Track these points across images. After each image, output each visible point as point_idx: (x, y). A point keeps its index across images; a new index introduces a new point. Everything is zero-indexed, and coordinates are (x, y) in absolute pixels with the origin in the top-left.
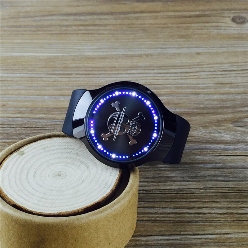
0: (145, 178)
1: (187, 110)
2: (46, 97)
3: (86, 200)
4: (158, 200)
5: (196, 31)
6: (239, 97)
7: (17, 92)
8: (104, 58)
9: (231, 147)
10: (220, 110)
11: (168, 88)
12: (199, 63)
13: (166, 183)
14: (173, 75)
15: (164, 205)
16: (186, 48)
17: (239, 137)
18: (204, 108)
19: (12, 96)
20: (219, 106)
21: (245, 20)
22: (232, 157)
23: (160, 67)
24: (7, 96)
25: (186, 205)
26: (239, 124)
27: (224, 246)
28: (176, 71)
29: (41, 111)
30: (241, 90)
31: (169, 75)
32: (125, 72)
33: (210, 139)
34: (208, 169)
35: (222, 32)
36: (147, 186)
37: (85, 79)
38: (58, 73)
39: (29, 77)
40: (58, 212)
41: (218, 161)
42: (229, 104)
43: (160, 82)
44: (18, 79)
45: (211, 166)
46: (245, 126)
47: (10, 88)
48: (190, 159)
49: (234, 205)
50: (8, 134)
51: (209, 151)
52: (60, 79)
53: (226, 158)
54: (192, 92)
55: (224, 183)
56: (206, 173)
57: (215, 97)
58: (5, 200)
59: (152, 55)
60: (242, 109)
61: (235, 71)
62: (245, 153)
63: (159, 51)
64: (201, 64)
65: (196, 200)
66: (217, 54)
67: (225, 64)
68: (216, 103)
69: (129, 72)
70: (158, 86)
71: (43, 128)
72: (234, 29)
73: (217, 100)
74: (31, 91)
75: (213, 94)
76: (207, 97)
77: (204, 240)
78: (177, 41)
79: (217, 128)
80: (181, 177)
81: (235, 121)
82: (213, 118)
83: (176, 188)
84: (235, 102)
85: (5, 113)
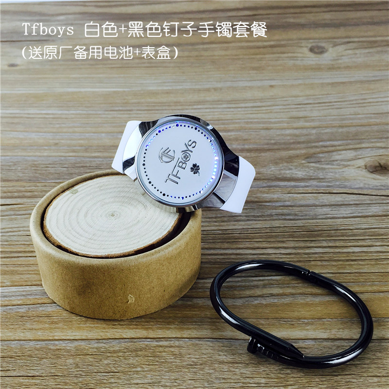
0: (206, 218)
1: (256, 146)
2: (103, 135)
3: (139, 242)
4: (219, 241)
5: (270, 62)
6: (314, 131)
7: (71, 130)
8: (168, 93)
9: (302, 184)
10: (292, 146)
11: (236, 123)
12: (273, 96)
13: (229, 223)
14: (243, 109)
15: (226, 245)
16: (258, 80)
17: (311, 173)
18: (275, 144)
19: (66, 134)
20: (292, 141)
21: (324, 50)
22: (303, 195)
23: (229, 102)
24: (61, 134)
25: (249, 246)
26: (312, 160)
27: (288, 287)
28: (247, 105)
29: (97, 149)
30: (316, 124)
31: (239, 109)
32: (191, 107)
33: (280, 176)
34: (276, 208)
35: (298, 63)
36: (208, 226)
37: (147, 115)
38: (117, 109)
39: (85, 114)
40: (107, 254)
41: (287, 199)
42: (302, 139)
43: (229, 117)
44: (73, 116)
45: (280, 204)
46: (319, 162)
47: (63, 125)
48: (256, 197)
49: (302, 244)
50: (59, 174)
51: (278, 188)
52: (119, 116)
53: (295, 195)
54: (263, 127)
55: (292, 222)
56: (274, 212)
57: (288, 132)
58: (50, 241)
59: (221, 89)
60: (316, 144)
61: (311, 104)
62: (317, 190)
63: (228, 84)
64: (274, 97)
65: (261, 240)
66: (292, 86)
67: (300, 97)
68: (289, 138)
69: (195, 107)
70: (226, 121)
71: (98, 167)
72: (312, 59)
73: (290, 135)
74: (87, 129)
75: (285, 129)
76: (279, 132)
77: (267, 282)
78: (249, 74)
79: (289, 164)
80: (246, 216)
81: (308, 157)
82: (284, 154)
83: (239, 228)
84: (309, 137)
85: (57, 152)
